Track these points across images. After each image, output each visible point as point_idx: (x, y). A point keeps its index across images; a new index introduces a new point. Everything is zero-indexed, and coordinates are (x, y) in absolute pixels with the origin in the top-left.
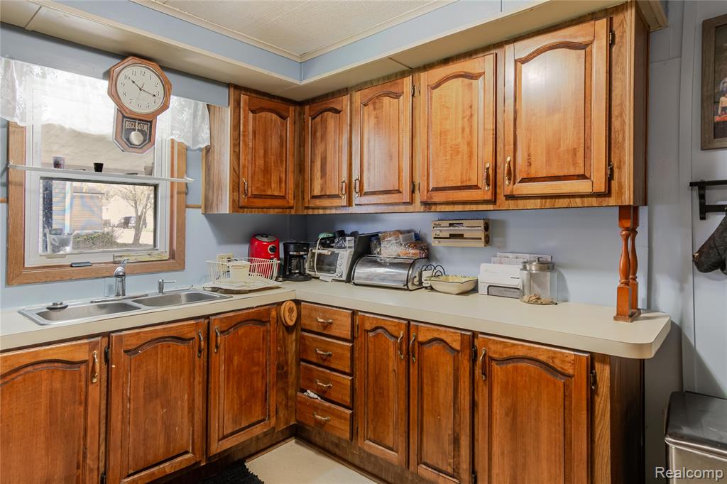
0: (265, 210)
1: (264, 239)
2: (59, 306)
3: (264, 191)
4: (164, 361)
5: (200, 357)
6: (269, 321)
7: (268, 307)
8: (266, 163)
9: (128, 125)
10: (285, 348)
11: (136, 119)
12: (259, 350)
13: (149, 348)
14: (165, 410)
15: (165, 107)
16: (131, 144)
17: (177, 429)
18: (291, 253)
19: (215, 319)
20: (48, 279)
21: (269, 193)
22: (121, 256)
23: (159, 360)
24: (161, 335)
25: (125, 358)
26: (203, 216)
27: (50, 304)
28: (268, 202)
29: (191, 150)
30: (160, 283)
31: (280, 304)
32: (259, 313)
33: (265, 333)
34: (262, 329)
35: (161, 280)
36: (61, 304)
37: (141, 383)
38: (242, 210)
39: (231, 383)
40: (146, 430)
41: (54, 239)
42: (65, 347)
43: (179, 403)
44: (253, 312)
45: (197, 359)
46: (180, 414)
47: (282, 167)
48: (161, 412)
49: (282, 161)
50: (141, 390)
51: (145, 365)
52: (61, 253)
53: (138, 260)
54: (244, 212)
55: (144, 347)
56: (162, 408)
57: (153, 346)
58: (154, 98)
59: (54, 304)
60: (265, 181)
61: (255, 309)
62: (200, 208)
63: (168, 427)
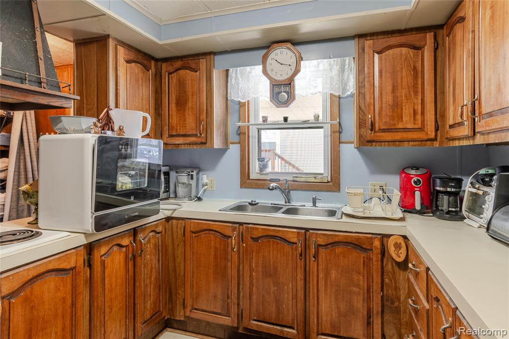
0: (398, 143)
1: (413, 172)
2: (253, 203)
3: (395, 125)
4: (275, 253)
5: (301, 259)
6: (372, 250)
7: (370, 235)
8: (395, 98)
9: (277, 90)
10: (395, 283)
11: (281, 85)
12: (359, 273)
13: (265, 240)
14: (276, 288)
15: (297, 71)
16: (280, 102)
17: (284, 305)
18: (438, 188)
19: (312, 233)
20: (257, 187)
21: (400, 126)
22: (296, 177)
23: (271, 251)
24: (272, 233)
25: (250, 241)
26: (356, 150)
27: (250, 201)
28: (398, 136)
29: (344, 98)
30: (313, 198)
31: (389, 236)
32: (358, 239)
33: (366, 259)
34: (363, 255)
35: (314, 197)
36: (255, 202)
37: (260, 262)
38: (370, 144)
39: (329, 291)
40: (263, 296)
41: (260, 164)
42: (221, 225)
43: (286, 288)
44: (352, 236)
45: (298, 260)
46: (286, 296)
47: (417, 98)
48: (273, 289)
49: (416, 93)
50: (261, 267)
51: (262, 251)
52: (264, 172)
53: (307, 181)
54: (372, 145)
55: (262, 239)
56: (274, 286)
57: (267, 240)
58: (290, 67)
59: (252, 201)
60: (395, 115)
61: (355, 234)
62: (353, 143)
63: (278, 302)
